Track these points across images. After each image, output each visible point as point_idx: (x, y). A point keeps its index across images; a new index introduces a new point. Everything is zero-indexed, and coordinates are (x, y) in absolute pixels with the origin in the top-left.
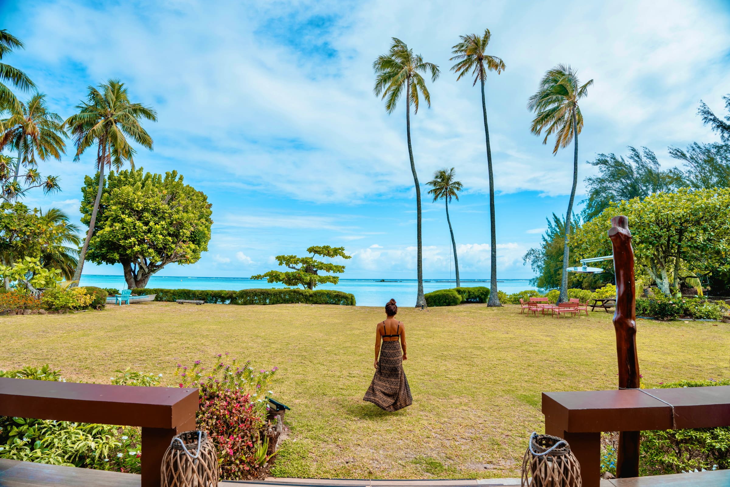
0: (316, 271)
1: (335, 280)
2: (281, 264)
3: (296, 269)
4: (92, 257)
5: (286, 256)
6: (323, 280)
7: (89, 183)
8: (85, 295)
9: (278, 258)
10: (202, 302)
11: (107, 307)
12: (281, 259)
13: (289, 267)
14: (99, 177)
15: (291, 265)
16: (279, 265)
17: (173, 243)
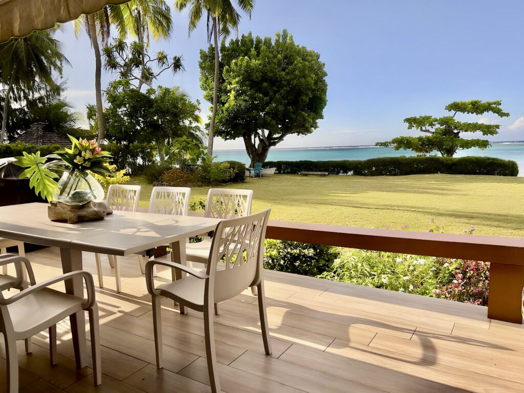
0: (459, 133)
1: (483, 144)
2: (410, 127)
3: (431, 132)
4: (218, 133)
5: (418, 117)
6: (467, 144)
7: (204, 56)
8: (229, 169)
9: (407, 120)
10: (327, 173)
11: (248, 179)
12: (412, 122)
13: (421, 130)
14: (212, 49)
15: (424, 128)
16: (409, 128)
17: (294, 113)
